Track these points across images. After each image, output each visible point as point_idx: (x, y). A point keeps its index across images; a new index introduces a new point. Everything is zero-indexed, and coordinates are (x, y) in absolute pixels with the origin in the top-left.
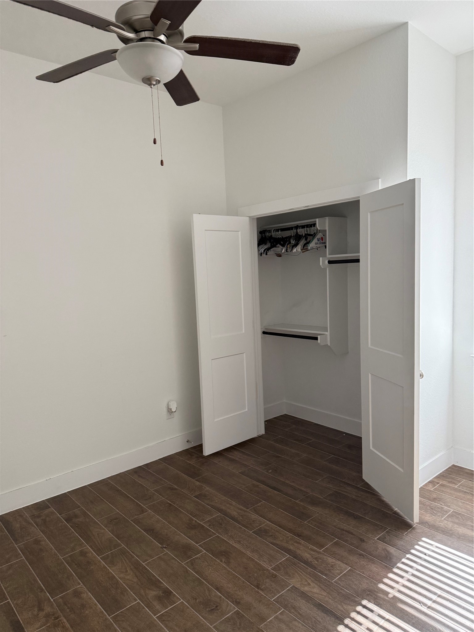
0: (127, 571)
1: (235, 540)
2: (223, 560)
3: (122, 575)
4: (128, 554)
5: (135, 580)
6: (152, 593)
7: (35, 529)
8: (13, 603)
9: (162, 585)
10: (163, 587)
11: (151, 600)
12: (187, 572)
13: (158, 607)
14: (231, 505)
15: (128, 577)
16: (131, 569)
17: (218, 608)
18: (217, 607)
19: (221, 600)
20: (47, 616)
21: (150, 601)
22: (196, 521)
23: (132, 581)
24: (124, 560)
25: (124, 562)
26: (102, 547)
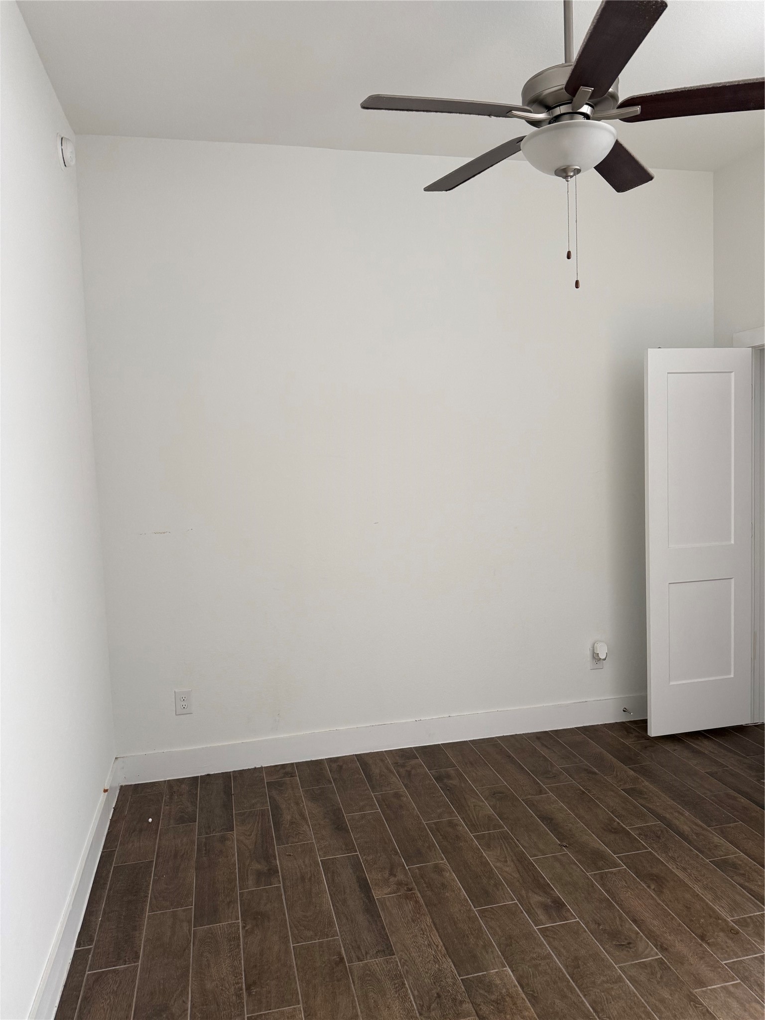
0: (506, 861)
1: (677, 865)
2: (653, 887)
3: (498, 864)
4: (510, 840)
5: (517, 875)
6: (536, 898)
7: (397, 780)
8: (362, 858)
9: (552, 892)
10: (554, 895)
11: (534, 906)
12: (593, 887)
13: (542, 917)
14: (682, 815)
15: (507, 869)
16: (513, 861)
17: (631, 946)
18: (629, 943)
19: (637, 937)
20: (400, 884)
21: (531, 906)
22: (619, 823)
23: (511, 875)
24: (504, 847)
25: (505, 849)
26: (478, 823)
